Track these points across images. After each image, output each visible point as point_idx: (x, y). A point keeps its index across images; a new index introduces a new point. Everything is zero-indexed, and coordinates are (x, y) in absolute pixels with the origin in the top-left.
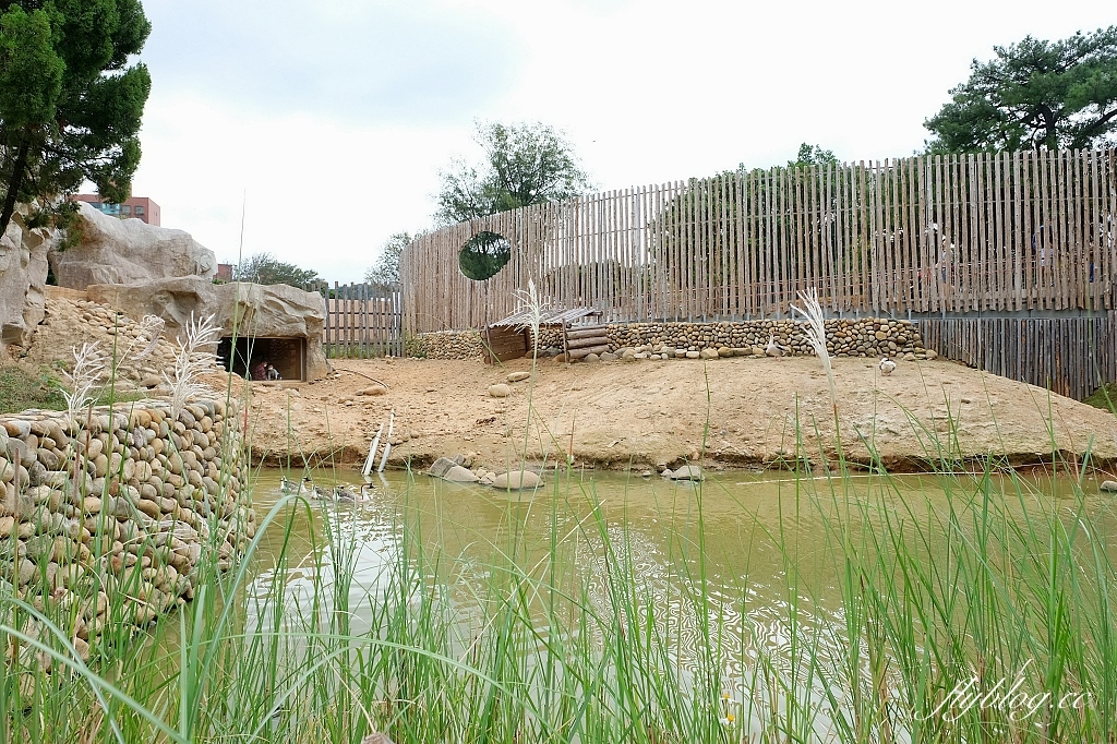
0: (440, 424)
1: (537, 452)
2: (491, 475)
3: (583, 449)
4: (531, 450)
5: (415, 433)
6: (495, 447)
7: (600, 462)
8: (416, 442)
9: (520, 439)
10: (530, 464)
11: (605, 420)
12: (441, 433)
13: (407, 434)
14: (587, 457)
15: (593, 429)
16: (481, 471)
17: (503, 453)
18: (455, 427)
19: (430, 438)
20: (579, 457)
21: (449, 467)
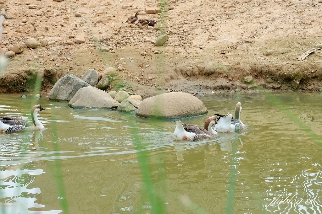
0: (68, 29)
1: (202, 66)
2: (135, 99)
3: (264, 63)
4: (191, 64)
5: (32, 41)
6: (144, 60)
7: (288, 79)
8: (35, 54)
9: (177, 49)
10: (192, 83)
11: (297, 21)
12: (69, 41)
13: (22, 43)
14: (270, 73)
15: (280, 34)
16: (122, 93)
17: (154, 67)
18: (90, 32)
19: (54, 48)
20: (258, 73)
21: (77, 87)
